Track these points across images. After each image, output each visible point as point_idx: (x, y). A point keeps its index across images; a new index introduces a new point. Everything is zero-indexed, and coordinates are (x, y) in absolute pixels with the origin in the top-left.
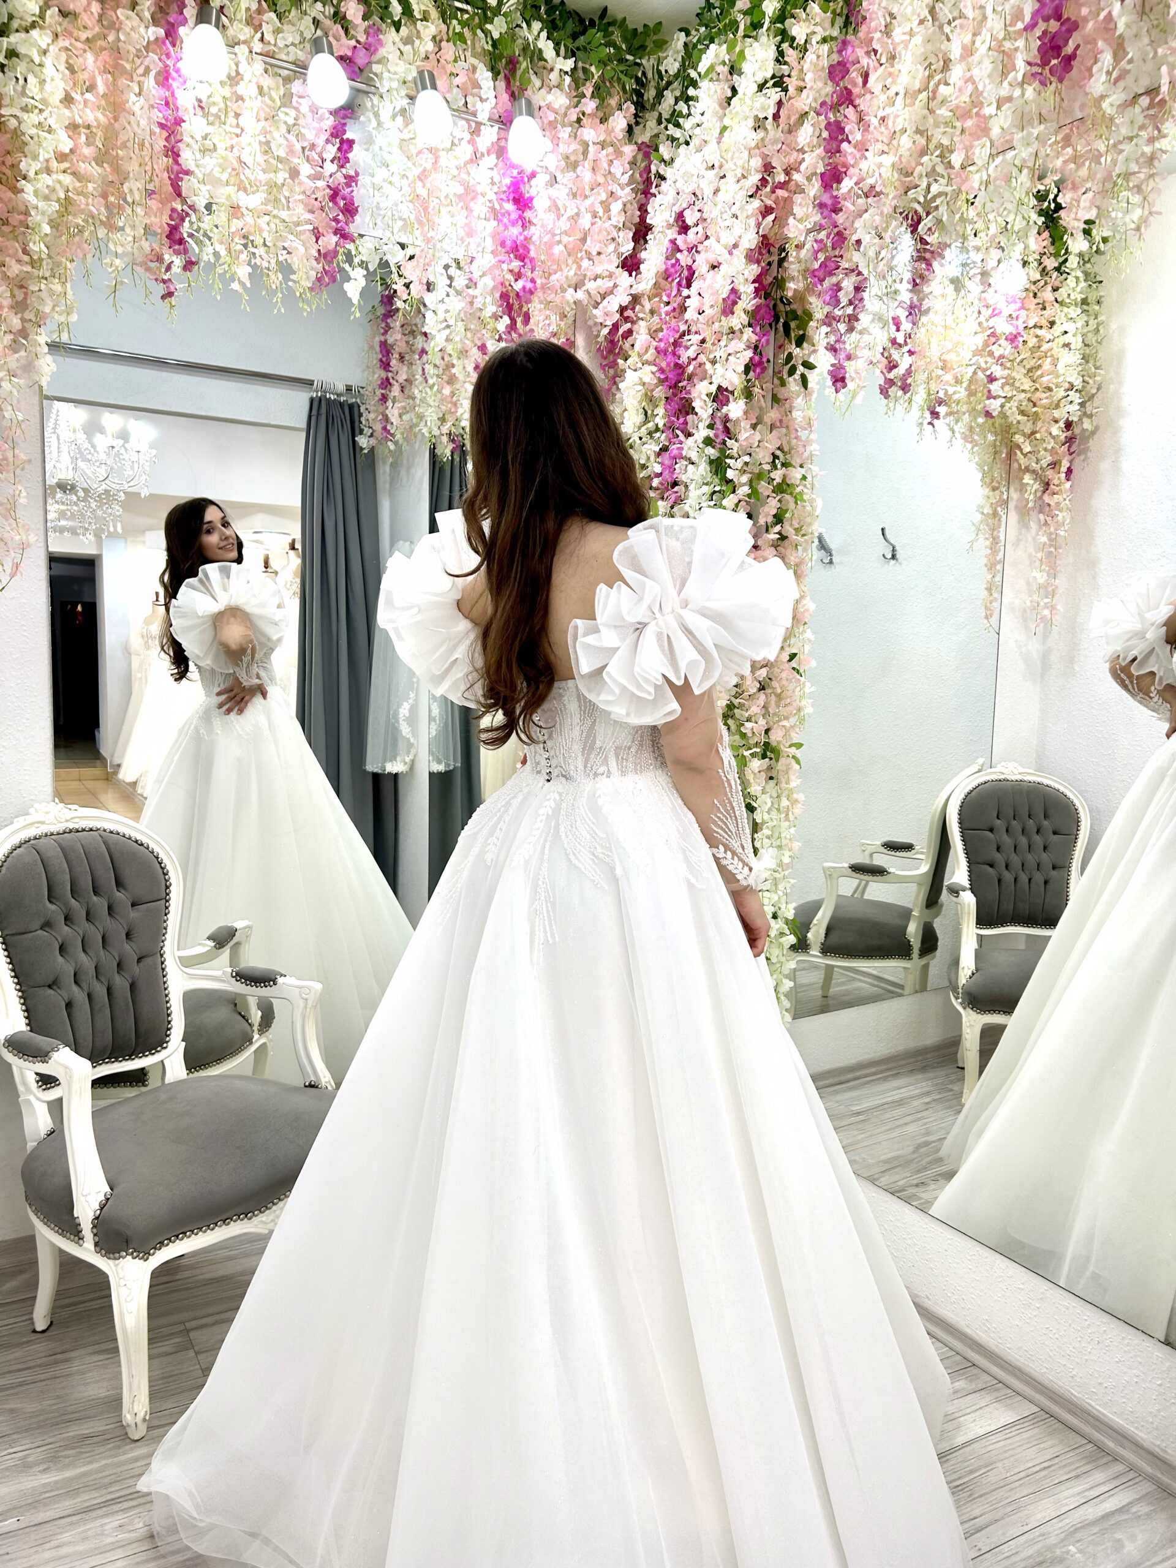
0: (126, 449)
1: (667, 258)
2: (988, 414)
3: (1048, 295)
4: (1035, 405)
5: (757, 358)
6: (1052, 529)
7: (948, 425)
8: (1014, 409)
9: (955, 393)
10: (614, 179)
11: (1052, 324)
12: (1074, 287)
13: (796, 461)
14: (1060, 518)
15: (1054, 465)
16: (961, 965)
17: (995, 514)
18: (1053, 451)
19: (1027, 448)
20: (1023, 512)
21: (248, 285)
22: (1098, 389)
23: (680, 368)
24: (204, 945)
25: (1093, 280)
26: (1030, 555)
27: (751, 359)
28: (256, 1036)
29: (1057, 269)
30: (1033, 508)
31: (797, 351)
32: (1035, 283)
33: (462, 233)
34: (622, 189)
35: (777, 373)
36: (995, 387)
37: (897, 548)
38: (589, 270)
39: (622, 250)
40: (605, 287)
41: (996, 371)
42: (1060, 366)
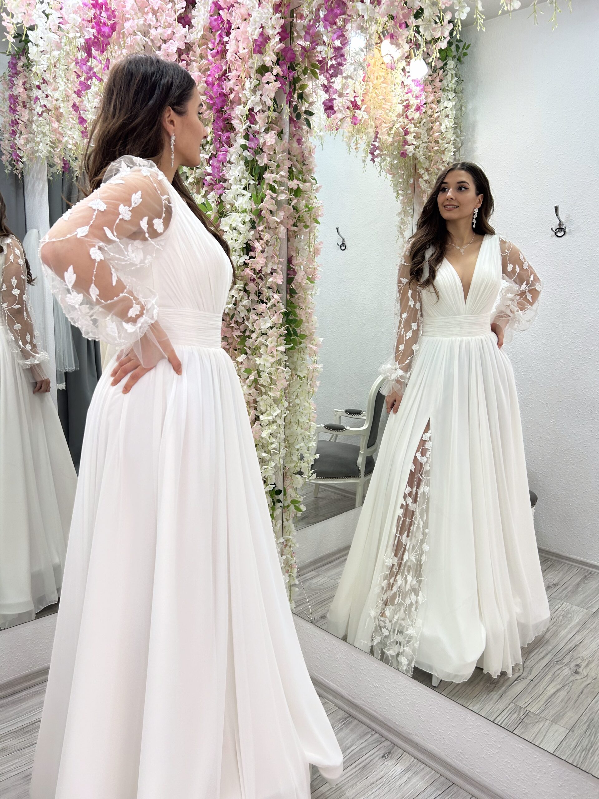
1: (212, 16)
2: (406, 156)
8: (420, 153)
9: (386, 140)
11: (439, 102)
12: (451, 80)
19: (426, 177)
22: (463, 144)
23: (224, 96)
25: (459, 79)
27: (279, 88)
29: (442, 68)
32: (430, 76)
36: (410, 138)
37: (345, 240)
38: (153, 21)
39: (178, 7)
40: (166, 35)
41: (411, 128)
42: (443, 128)
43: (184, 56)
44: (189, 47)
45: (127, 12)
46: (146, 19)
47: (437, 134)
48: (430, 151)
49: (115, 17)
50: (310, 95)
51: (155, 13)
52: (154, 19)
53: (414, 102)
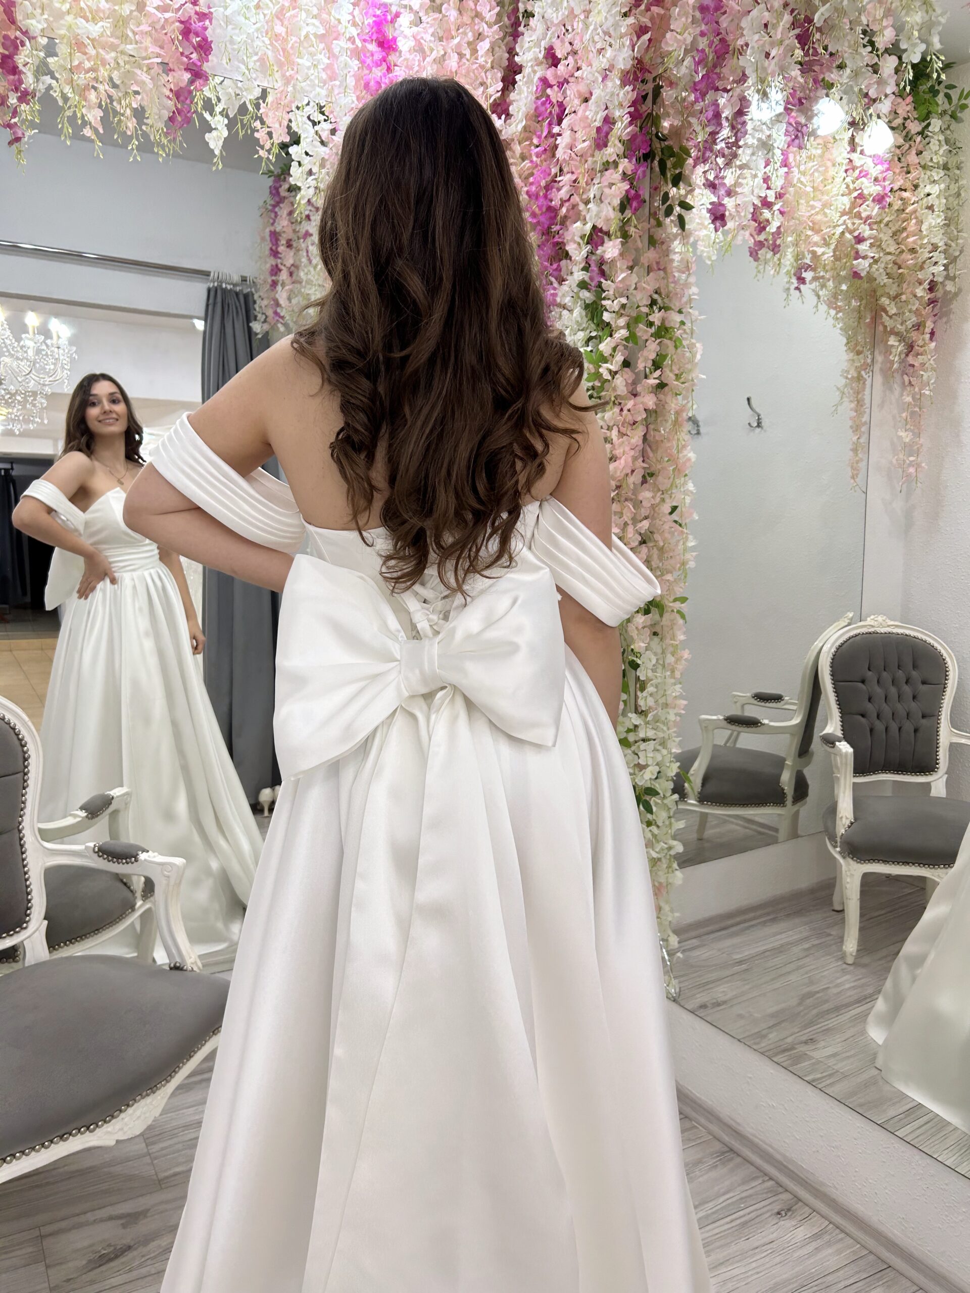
0: (47, 346)
1: (537, 98)
2: (856, 275)
3: (912, 158)
4: (900, 268)
5: (633, 192)
6: (917, 389)
7: (813, 290)
8: (881, 270)
9: (823, 254)
10: (482, 19)
11: (916, 187)
12: (937, 151)
13: (676, 305)
14: (925, 378)
15: (918, 327)
16: (839, 815)
17: (859, 378)
18: (917, 312)
19: (893, 310)
20: (887, 373)
21: (101, 131)
22: (961, 252)
23: (552, 211)
24: (75, 816)
25: (953, 147)
26: (894, 417)
27: (627, 191)
28: (139, 903)
29: (921, 133)
30: (897, 370)
31: (673, 191)
32: (899, 147)
33: (324, 76)
34: (490, 26)
35: (653, 215)
36: (863, 247)
37: (762, 416)
42: (924, 228)
47: (912, 239)
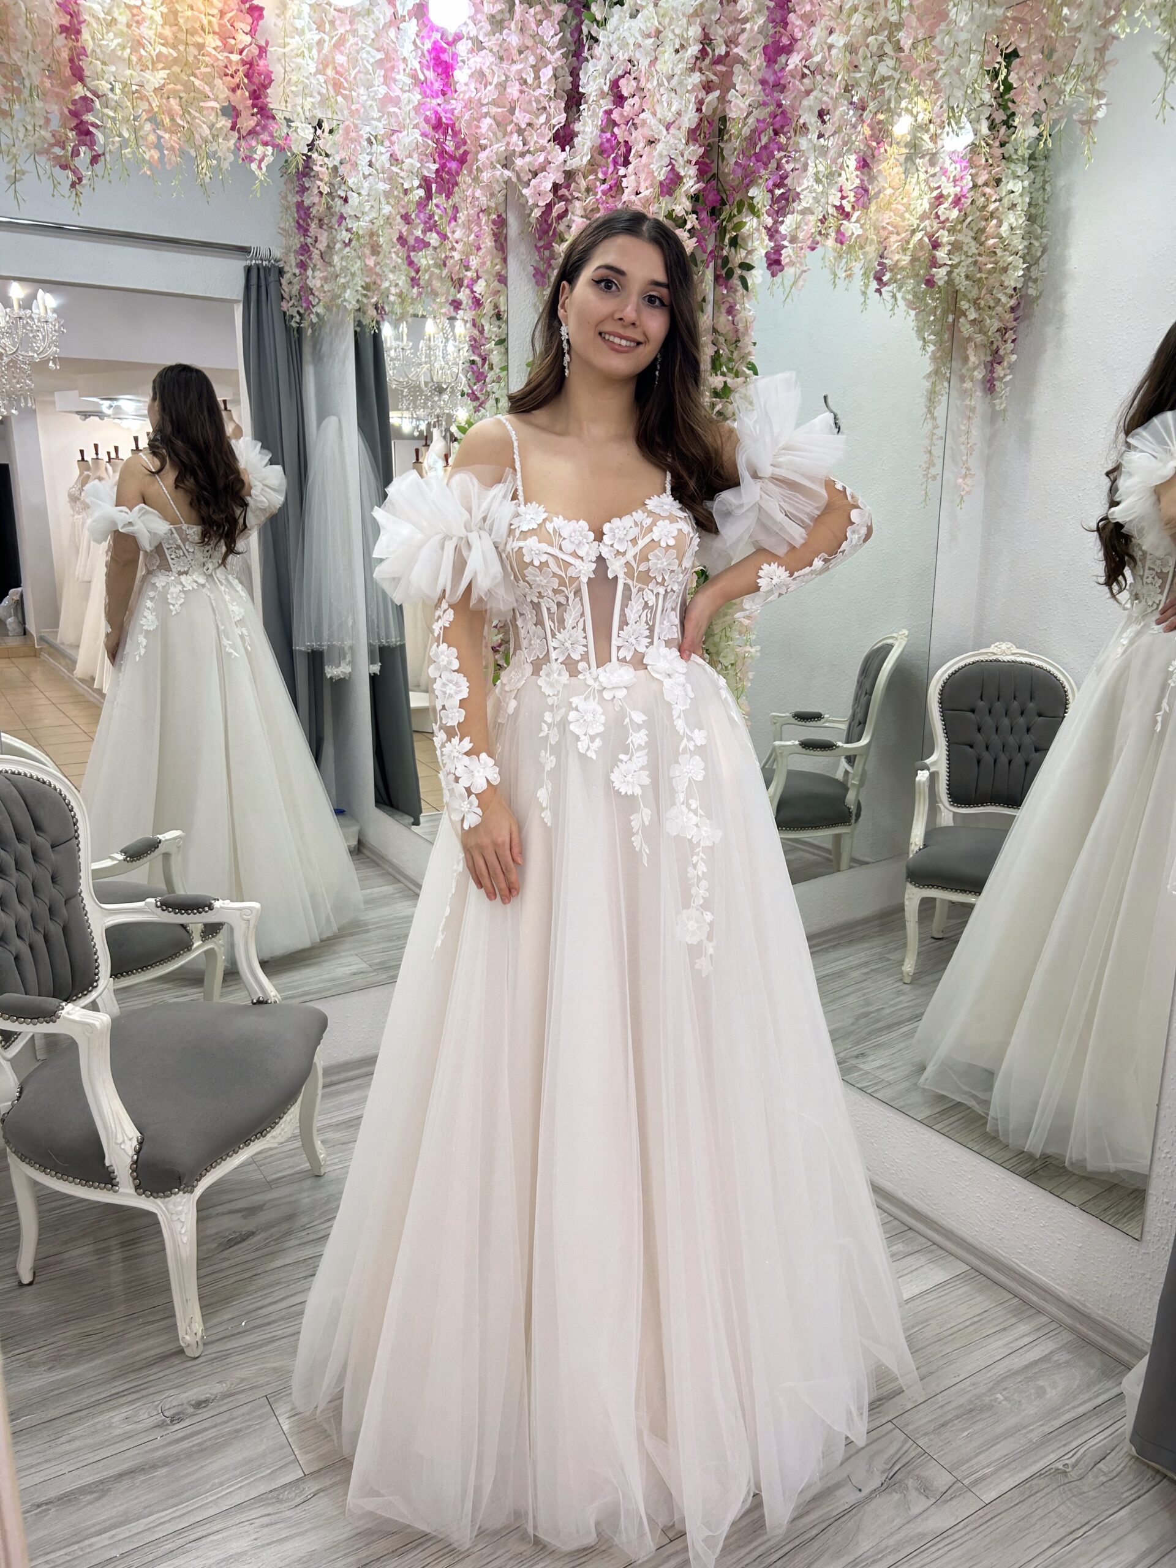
1: (603, 131)
7: (893, 292)
8: (961, 276)
9: (899, 260)
10: (543, 43)
11: (998, 181)
15: (1001, 333)
19: (972, 315)
29: (1005, 123)
32: (983, 138)
34: (553, 53)
36: (941, 254)
37: (839, 416)
38: (518, 146)
39: (554, 121)
40: (536, 164)
41: (943, 236)
42: (1004, 230)
43: (563, 191)
44: (569, 175)
45: (482, 135)
46: (508, 144)
47: (991, 242)
48: (980, 270)
49: (465, 143)
50: (751, 235)
51: (520, 132)
52: (521, 143)
53: (950, 190)
